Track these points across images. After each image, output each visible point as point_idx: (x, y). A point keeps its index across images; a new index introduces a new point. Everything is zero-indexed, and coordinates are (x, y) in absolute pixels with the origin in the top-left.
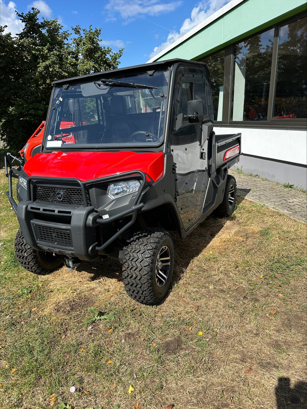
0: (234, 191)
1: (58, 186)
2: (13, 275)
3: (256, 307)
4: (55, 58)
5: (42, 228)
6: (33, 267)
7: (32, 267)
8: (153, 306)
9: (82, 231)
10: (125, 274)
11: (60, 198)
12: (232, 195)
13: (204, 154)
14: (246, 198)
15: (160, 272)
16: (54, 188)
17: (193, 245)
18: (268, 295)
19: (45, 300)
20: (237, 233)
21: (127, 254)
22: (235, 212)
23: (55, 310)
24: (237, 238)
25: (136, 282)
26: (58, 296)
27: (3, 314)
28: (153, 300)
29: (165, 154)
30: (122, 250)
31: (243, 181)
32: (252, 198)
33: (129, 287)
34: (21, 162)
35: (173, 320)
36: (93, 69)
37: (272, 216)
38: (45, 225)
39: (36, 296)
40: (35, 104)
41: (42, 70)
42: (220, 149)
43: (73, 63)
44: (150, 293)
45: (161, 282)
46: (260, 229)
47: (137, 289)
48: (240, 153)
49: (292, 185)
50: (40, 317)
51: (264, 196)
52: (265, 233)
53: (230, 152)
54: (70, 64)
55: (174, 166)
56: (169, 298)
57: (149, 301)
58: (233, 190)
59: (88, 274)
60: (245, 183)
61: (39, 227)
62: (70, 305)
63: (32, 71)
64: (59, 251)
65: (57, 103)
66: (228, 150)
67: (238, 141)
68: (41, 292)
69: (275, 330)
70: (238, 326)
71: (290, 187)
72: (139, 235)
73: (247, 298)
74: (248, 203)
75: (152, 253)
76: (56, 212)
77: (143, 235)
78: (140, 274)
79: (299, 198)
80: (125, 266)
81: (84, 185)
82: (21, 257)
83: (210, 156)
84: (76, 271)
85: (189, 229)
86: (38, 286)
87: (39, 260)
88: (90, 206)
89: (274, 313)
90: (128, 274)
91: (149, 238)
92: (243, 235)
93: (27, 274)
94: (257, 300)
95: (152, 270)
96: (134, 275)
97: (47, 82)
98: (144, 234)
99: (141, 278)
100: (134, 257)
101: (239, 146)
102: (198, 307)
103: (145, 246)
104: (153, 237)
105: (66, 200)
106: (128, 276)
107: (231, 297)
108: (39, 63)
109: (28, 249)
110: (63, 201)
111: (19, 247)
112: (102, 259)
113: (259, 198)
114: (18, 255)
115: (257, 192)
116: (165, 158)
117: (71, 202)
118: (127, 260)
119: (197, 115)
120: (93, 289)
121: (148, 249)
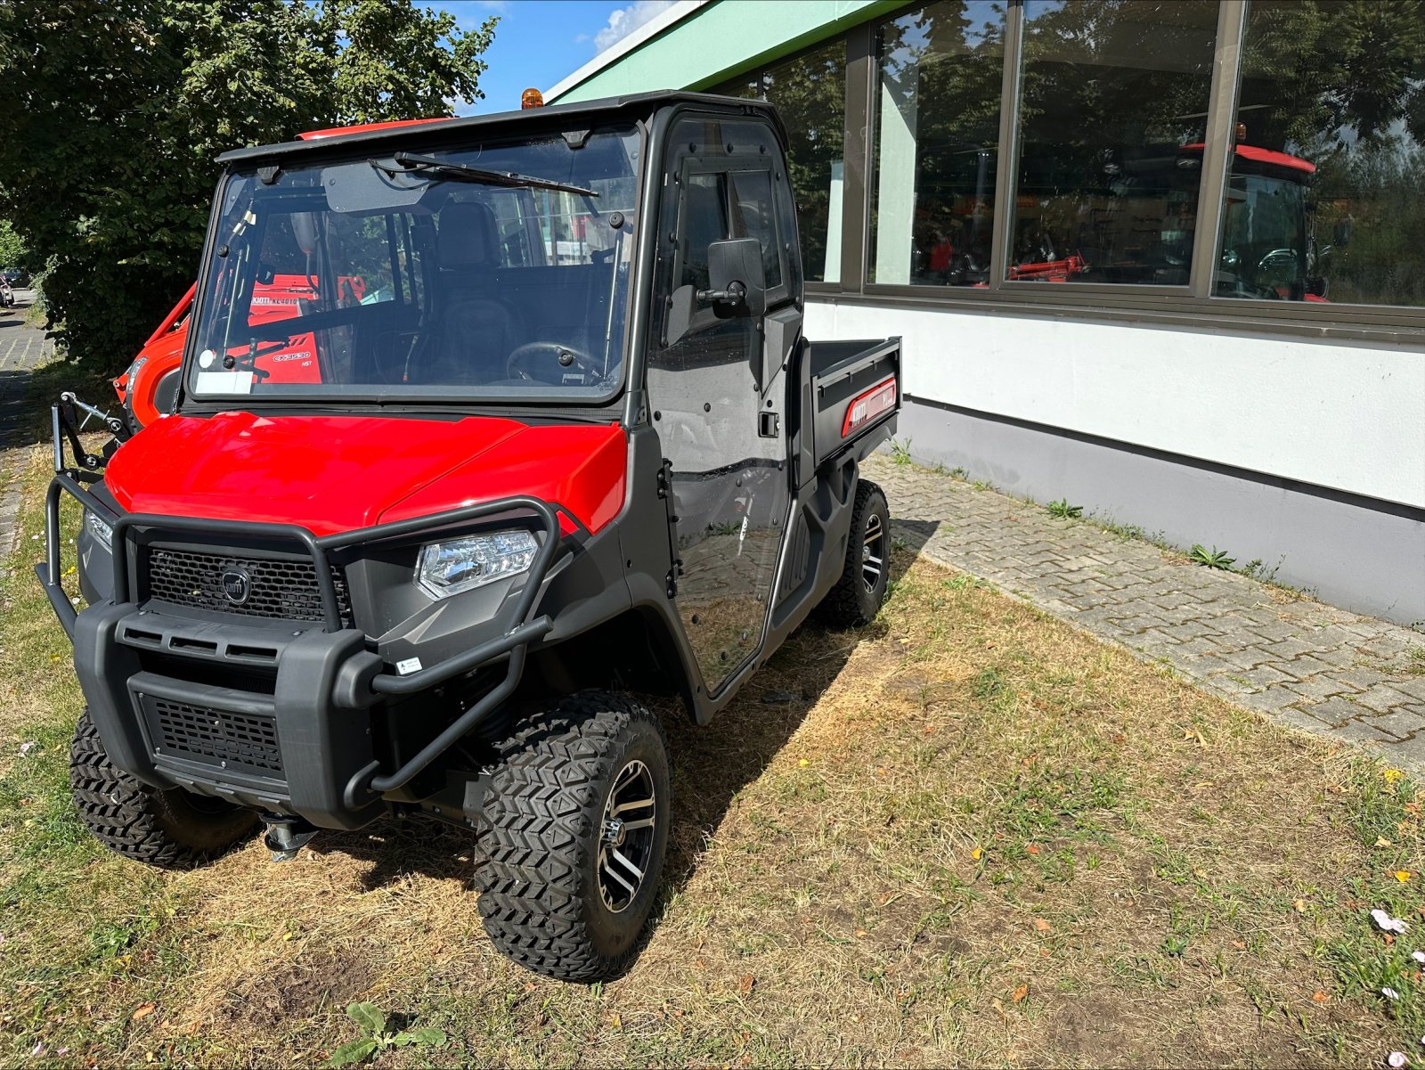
0: (881, 533)
1: (229, 550)
2: (66, 874)
3: (957, 977)
4: (249, 46)
5: (172, 707)
6: (142, 842)
7: (137, 845)
8: (593, 987)
9: (317, 724)
10: (484, 876)
11: (237, 595)
12: (876, 549)
13: (772, 419)
14: (923, 554)
15: (618, 856)
16: (214, 555)
17: (742, 735)
18: (999, 927)
19: (184, 972)
20: (892, 688)
21: (493, 801)
22: (884, 609)
23: (225, 1012)
24: (894, 705)
25: (523, 905)
26: (237, 956)
27: (17, 1038)
28: (591, 966)
29: (629, 431)
30: (476, 779)
31: (914, 491)
32: (943, 554)
33: (500, 923)
34: (114, 424)
35: (664, 1039)
36: (390, 87)
37: (1011, 622)
38: (180, 697)
39: (151, 958)
40: (176, 208)
41: (201, 87)
42: (829, 396)
43: (314, 65)
44: (578, 944)
45: (617, 893)
46: (971, 671)
47: (527, 931)
48: (898, 397)
49: (1074, 506)
50: (163, 1047)
51: (983, 548)
52: (986, 687)
53: (863, 405)
54: (304, 66)
55: (662, 471)
56: (652, 951)
57: (576, 970)
58: (877, 531)
59: (354, 861)
60: (919, 501)
61: (159, 705)
62: (281, 991)
63: (162, 91)
64: (237, 795)
65: (235, 230)
66: (857, 399)
67: (893, 363)
68: (174, 940)
69: (1024, 1064)
70: (893, 1052)
71: (1070, 515)
72: (537, 728)
73: (928, 941)
74: (928, 572)
75: (585, 795)
76: (221, 653)
77: (551, 727)
78: (541, 878)
79: (1102, 553)
80: (483, 847)
81: (327, 550)
82: (97, 810)
83: (793, 426)
84: (311, 852)
85: (722, 686)
86: (161, 919)
87: (164, 816)
88: (348, 627)
89: (1019, 997)
90: (496, 875)
91: (575, 738)
92: (913, 696)
93: (121, 868)
94: (960, 947)
95: (585, 859)
96: (517, 882)
97: (219, 131)
98: (555, 722)
99: (544, 890)
100: (517, 811)
101: (894, 382)
102: (755, 982)
103: (561, 770)
104: (589, 735)
105: (259, 601)
106: (494, 885)
107: (870, 938)
108: (188, 63)
109: (123, 778)
110: (248, 607)
111: (86, 771)
112: (400, 815)
113: (967, 554)
114: (85, 802)
115: (958, 531)
116: (631, 447)
117: (279, 610)
118: (491, 825)
119: (741, 293)
120: (370, 924)
121: (568, 781)
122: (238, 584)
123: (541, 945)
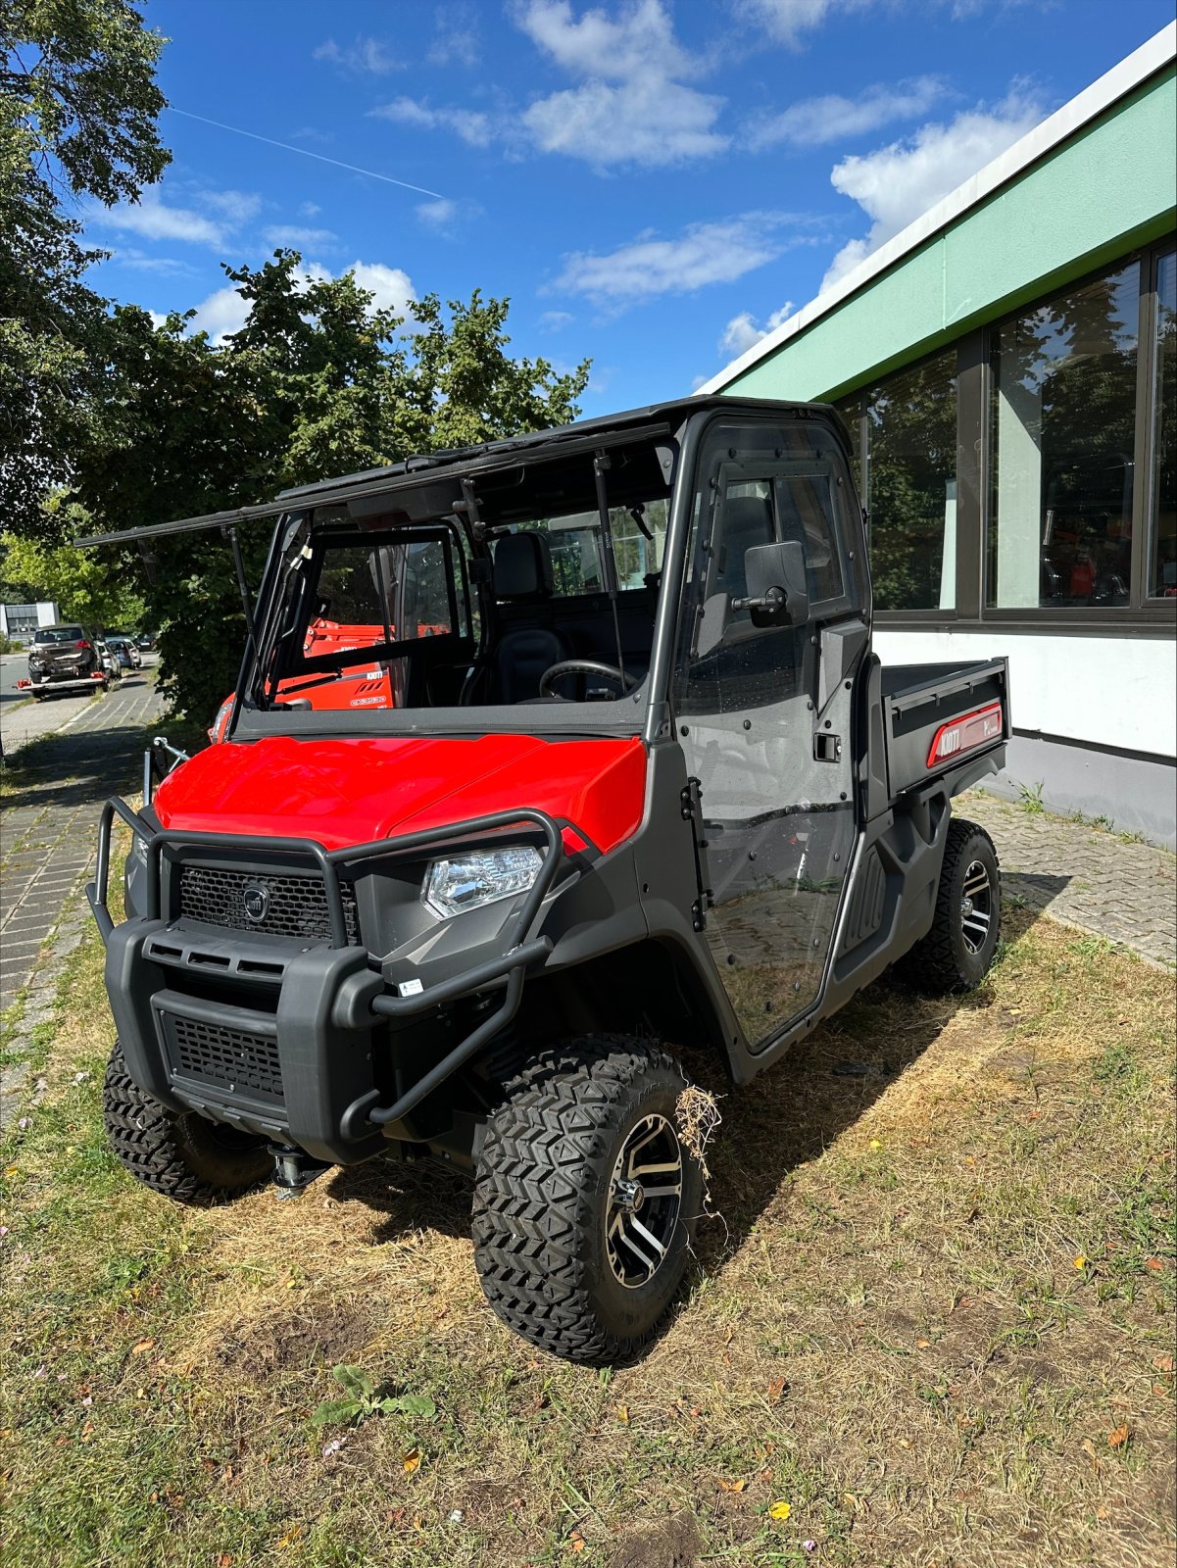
0: (987, 884)
1: (252, 867)
2: (94, 1201)
3: (1040, 1407)
4: (352, 410)
5: (189, 1025)
6: (162, 1172)
7: (159, 1175)
8: (602, 1372)
9: (315, 1044)
10: (480, 1226)
12: (981, 901)
13: (831, 742)
14: (1048, 913)
15: (637, 1225)
16: (238, 872)
17: (805, 1109)
18: (1101, 1354)
19: (187, 1311)
20: (992, 1068)
21: (494, 1143)
22: (992, 974)
23: (220, 1356)
24: (994, 1084)
25: (520, 1263)
26: (241, 1300)
27: (25, 1359)
28: (596, 1344)
29: (649, 745)
30: (484, 1121)
31: (1044, 842)
32: (1073, 914)
33: (496, 1281)
35: (673, 1439)
37: (1152, 994)
38: (197, 1014)
39: (159, 1294)
41: (306, 450)
42: (907, 722)
43: (412, 423)
44: (580, 1316)
45: (635, 1268)
46: (1095, 1050)
47: (524, 1293)
50: (155, 1385)
51: (1125, 907)
52: (1111, 1069)
53: (956, 732)
54: (402, 425)
55: (687, 789)
56: (673, 1338)
57: (578, 1347)
58: (982, 881)
59: (370, 1212)
60: (1049, 854)
61: (178, 1023)
62: (279, 1341)
63: (271, 456)
64: (242, 1121)
65: (292, 565)
66: (947, 725)
67: (995, 685)
68: (182, 1277)
69: (1119, 1525)
70: (947, 1489)
72: (545, 1066)
73: (1007, 1361)
74: (1054, 935)
75: (590, 1143)
76: (233, 970)
77: (560, 1066)
78: (539, 1233)
80: (481, 1194)
81: (337, 864)
82: (124, 1134)
83: (859, 749)
85: (767, 1041)
86: (174, 1254)
87: (186, 1145)
88: (356, 945)
89: (1116, 1439)
90: (492, 1227)
91: (584, 1079)
92: (1020, 1075)
93: (146, 1201)
94: (1045, 1372)
95: (588, 1217)
96: (514, 1236)
98: (563, 1061)
99: (541, 1248)
100: (517, 1156)
101: (999, 708)
102: (786, 1387)
103: (565, 1114)
104: (598, 1077)
105: (276, 918)
106: (490, 1237)
107: (934, 1350)
108: (295, 428)
109: (148, 1102)
110: (265, 925)
111: (117, 1094)
112: (409, 1158)
113: (1104, 914)
114: (114, 1126)
115: (1094, 889)
116: (651, 763)
117: (296, 928)
118: (490, 1170)
119: (780, 599)
120: (376, 1279)
121: (572, 1126)
122: (257, 901)
123: (539, 1312)
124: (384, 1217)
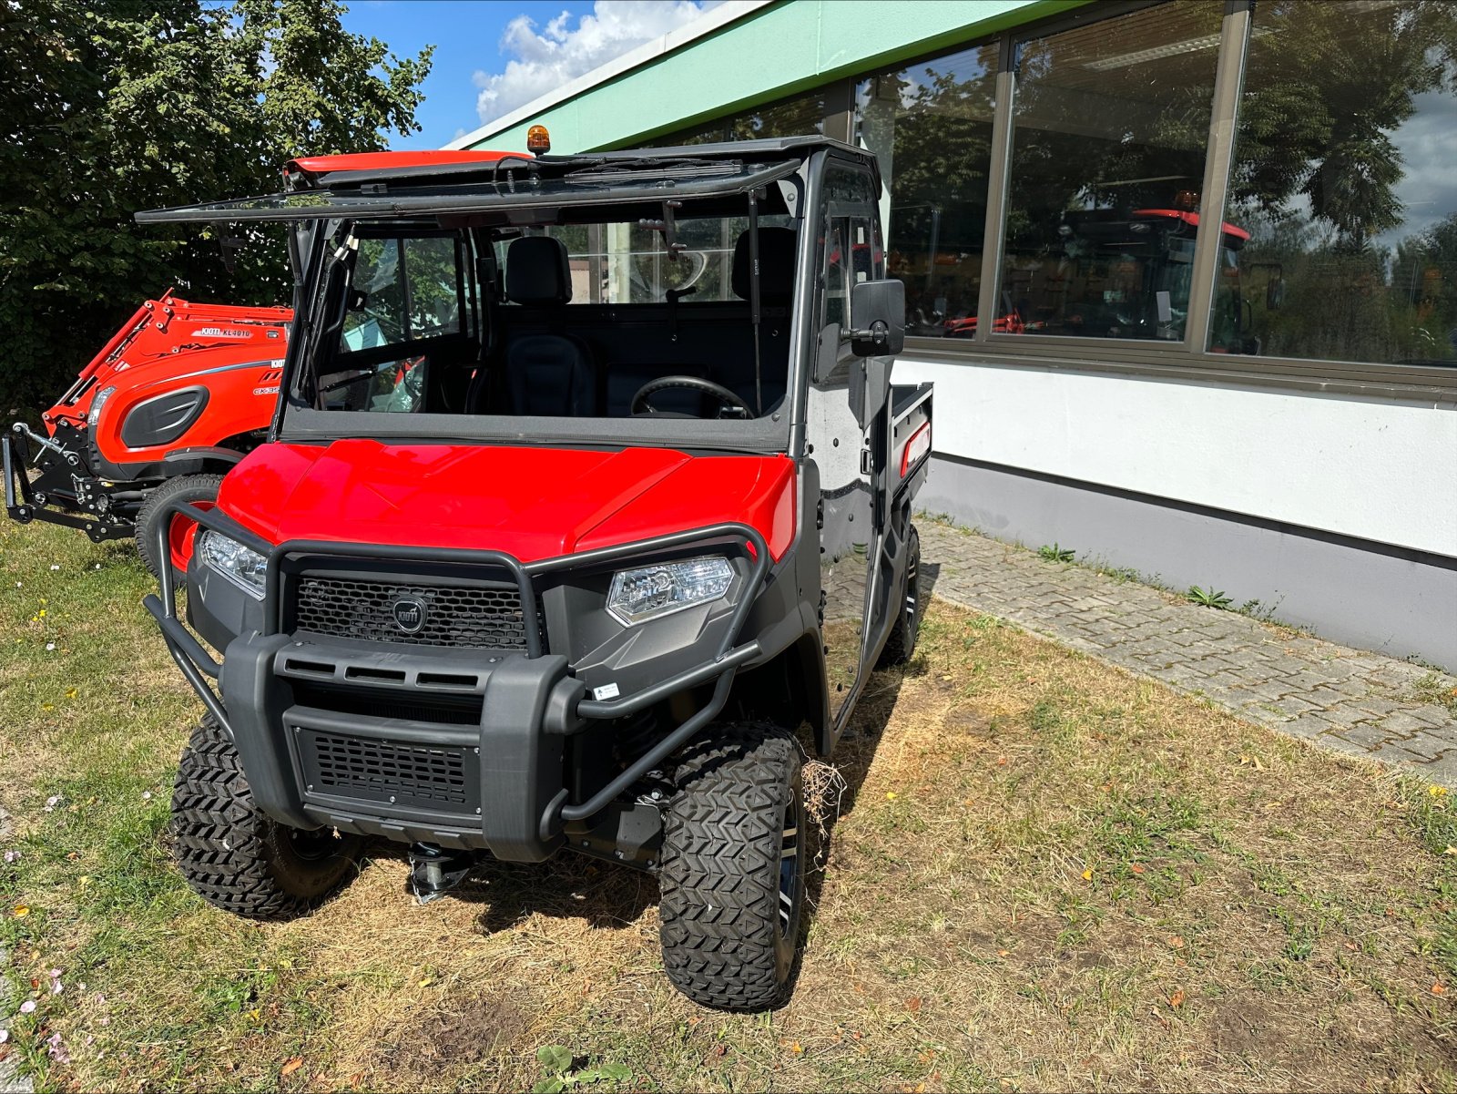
0: (915, 573)
3: (1109, 987)
4: (179, 68)
5: (334, 741)
6: (250, 891)
7: (244, 895)
8: (763, 1015)
9: (529, 751)
10: (673, 904)
11: (410, 624)
13: (869, 457)
14: (936, 593)
16: (383, 583)
18: (1130, 941)
19: (322, 1024)
20: (952, 722)
21: (679, 827)
22: (918, 647)
23: (381, 1061)
24: (960, 739)
25: (715, 931)
26: (375, 1006)
28: (772, 992)
29: (798, 462)
32: (956, 595)
33: (688, 951)
34: (71, 458)
36: (318, 114)
37: (1045, 659)
38: (336, 728)
39: (281, 1012)
40: (97, 232)
41: (129, 107)
42: (898, 438)
43: (240, 89)
44: (766, 970)
46: (1023, 706)
47: (717, 958)
48: (929, 449)
49: (1068, 550)
51: (992, 589)
52: (1041, 720)
53: (914, 445)
54: (230, 90)
57: (756, 998)
58: (912, 571)
59: (465, 904)
61: (318, 739)
62: (433, 1037)
64: (406, 831)
65: (336, 255)
66: (910, 441)
67: (926, 407)
68: (298, 992)
71: (1062, 559)
72: (709, 755)
73: (1070, 957)
74: (946, 613)
75: (772, 820)
76: (411, 681)
77: (724, 753)
78: (735, 902)
79: (1104, 595)
80: (670, 874)
81: (530, 576)
85: (839, 718)
89: (1176, 1002)
90: (686, 903)
91: (754, 764)
92: (974, 729)
93: (213, 922)
94: (1102, 961)
96: (710, 907)
97: (146, 154)
98: (728, 749)
99: (738, 916)
100: (706, 837)
101: (929, 425)
102: (921, 1004)
103: (744, 796)
104: (764, 760)
105: (435, 630)
106: (684, 912)
109: (237, 823)
110: (419, 636)
111: (195, 815)
115: (961, 574)
116: (800, 478)
118: (678, 853)
119: (885, 331)
121: (756, 806)
122: (413, 612)
123: (731, 972)
124: (482, 908)
